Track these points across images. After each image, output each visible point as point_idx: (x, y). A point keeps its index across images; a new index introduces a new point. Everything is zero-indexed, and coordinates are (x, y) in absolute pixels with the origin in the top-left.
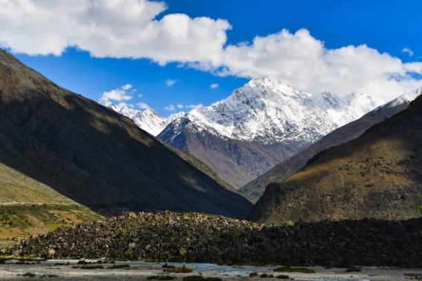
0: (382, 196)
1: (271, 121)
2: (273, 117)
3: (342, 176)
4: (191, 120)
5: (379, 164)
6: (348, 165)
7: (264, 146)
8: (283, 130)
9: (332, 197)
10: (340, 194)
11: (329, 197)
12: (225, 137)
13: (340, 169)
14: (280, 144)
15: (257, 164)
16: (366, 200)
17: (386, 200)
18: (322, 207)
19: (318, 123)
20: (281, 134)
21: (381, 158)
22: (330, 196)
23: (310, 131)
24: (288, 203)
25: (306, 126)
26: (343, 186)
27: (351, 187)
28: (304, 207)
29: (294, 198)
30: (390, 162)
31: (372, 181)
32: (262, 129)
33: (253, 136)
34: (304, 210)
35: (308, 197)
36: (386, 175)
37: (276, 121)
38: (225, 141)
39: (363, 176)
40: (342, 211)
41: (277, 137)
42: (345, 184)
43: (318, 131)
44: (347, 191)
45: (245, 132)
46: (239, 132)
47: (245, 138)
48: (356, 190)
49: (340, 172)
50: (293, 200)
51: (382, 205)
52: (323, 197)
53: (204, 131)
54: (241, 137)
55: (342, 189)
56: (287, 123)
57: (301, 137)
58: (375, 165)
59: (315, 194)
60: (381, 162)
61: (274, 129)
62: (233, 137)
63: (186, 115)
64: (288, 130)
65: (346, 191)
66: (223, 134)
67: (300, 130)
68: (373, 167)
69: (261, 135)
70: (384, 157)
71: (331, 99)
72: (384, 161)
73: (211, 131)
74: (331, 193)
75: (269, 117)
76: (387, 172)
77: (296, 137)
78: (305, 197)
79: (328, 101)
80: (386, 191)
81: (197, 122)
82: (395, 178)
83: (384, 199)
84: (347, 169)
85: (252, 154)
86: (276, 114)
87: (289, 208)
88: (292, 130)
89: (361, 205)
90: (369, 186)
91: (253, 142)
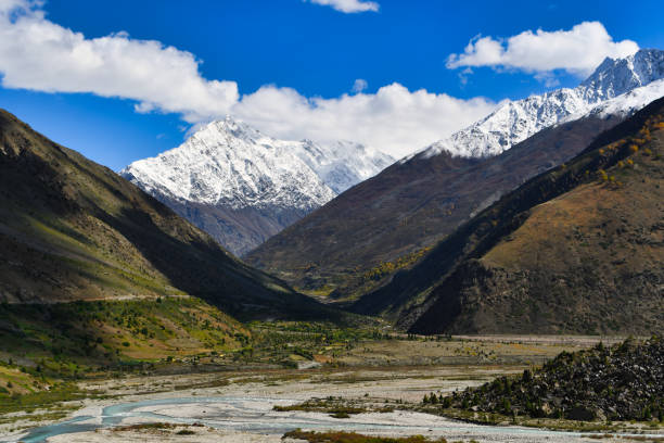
0: (641, 277)
1: (240, 177)
2: (242, 172)
3: (574, 250)
4: (135, 175)
5: (624, 231)
6: (577, 233)
7: (232, 211)
8: (256, 190)
9: (568, 281)
10: (578, 276)
11: (563, 281)
12: (182, 199)
13: (568, 238)
14: (254, 208)
15: (227, 236)
16: (619, 283)
17: (648, 283)
18: (556, 295)
19: (299, 179)
20: (254, 195)
21: (625, 221)
22: (564, 278)
23: (292, 190)
24: (501, 290)
25: (285, 185)
26: (579, 263)
27: (591, 264)
28: (527, 296)
29: (509, 282)
30: (638, 228)
31: (621, 256)
32: (229, 188)
33: (218, 198)
34: (528, 302)
35: (529, 280)
36: (637, 247)
37: (246, 178)
38: (182, 205)
39: (605, 248)
40: (588, 302)
41: (249, 199)
42: (582, 261)
43: (301, 191)
44: (587, 270)
45: (206, 192)
46: (198, 192)
47: (207, 200)
48: (599, 269)
49: (569, 243)
50: (508, 285)
51: (644, 291)
52: (554, 280)
53: (153, 190)
54: (202, 200)
55: (579, 268)
56: (261, 181)
57: (280, 199)
58: (618, 231)
59: (540, 276)
60: (627, 228)
61: (244, 189)
62: (191, 200)
63: (128, 169)
64: (263, 190)
65: (585, 271)
66: (179, 194)
67: (278, 190)
68: (616, 236)
69: (228, 196)
70: (629, 219)
71: (313, 149)
72: (629, 225)
73: (162, 191)
74: (563, 275)
75: (237, 173)
76: (639, 243)
77: (274, 200)
78: (525, 280)
79: (310, 151)
80: (645, 271)
81: (143, 179)
82: (651, 251)
83: (645, 283)
84: (578, 238)
85: (219, 222)
86: (246, 168)
87: (505, 297)
88: (268, 190)
89: (613, 292)
90: (619, 263)
91: (218, 206)
